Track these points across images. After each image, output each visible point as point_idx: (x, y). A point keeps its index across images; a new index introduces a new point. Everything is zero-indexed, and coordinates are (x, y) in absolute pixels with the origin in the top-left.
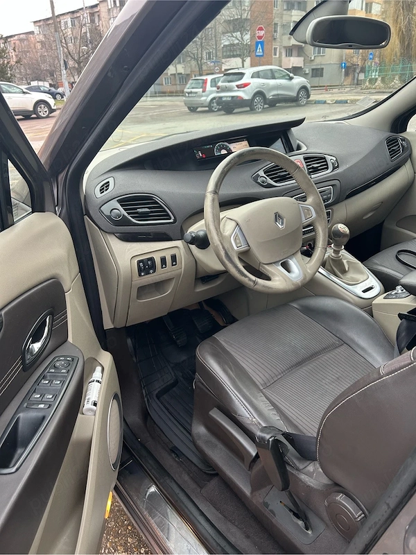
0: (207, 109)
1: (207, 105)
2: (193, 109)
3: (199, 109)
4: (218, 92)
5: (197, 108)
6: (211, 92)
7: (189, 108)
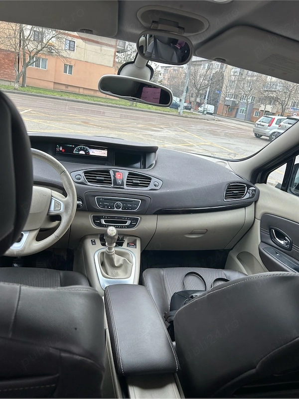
0: (268, 138)
1: (269, 135)
2: (258, 136)
3: (263, 137)
4: (278, 129)
5: (261, 136)
6: (275, 128)
7: (256, 134)
